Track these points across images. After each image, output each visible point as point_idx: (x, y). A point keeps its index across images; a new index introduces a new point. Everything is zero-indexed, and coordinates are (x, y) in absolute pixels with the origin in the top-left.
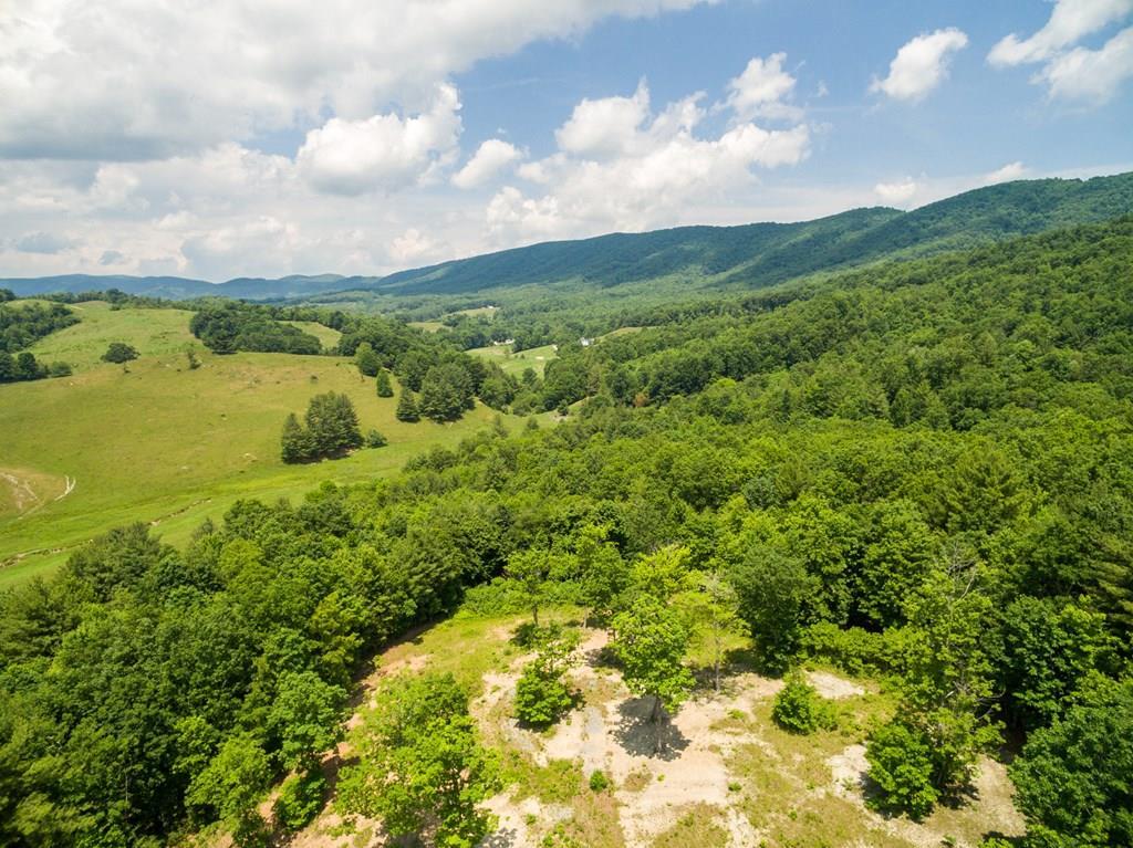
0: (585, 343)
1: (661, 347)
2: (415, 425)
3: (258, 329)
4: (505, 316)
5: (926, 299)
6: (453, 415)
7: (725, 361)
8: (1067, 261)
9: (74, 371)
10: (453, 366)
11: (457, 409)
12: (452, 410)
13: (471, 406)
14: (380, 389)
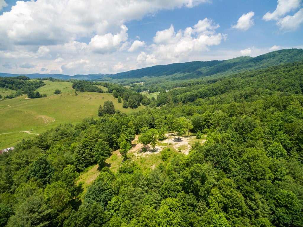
0: (167, 91)
1: (186, 92)
2: (127, 109)
3: (88, 87)
4: (146, 85)
5: (251, 80)
6: (136, 107)
7: (201, 95)
8: (287, 71)
9: (47, 96)
10: (135, 95)
11: (136, 105)
12: (135, 106)
13: (139, 105)
14: (118, 101)
